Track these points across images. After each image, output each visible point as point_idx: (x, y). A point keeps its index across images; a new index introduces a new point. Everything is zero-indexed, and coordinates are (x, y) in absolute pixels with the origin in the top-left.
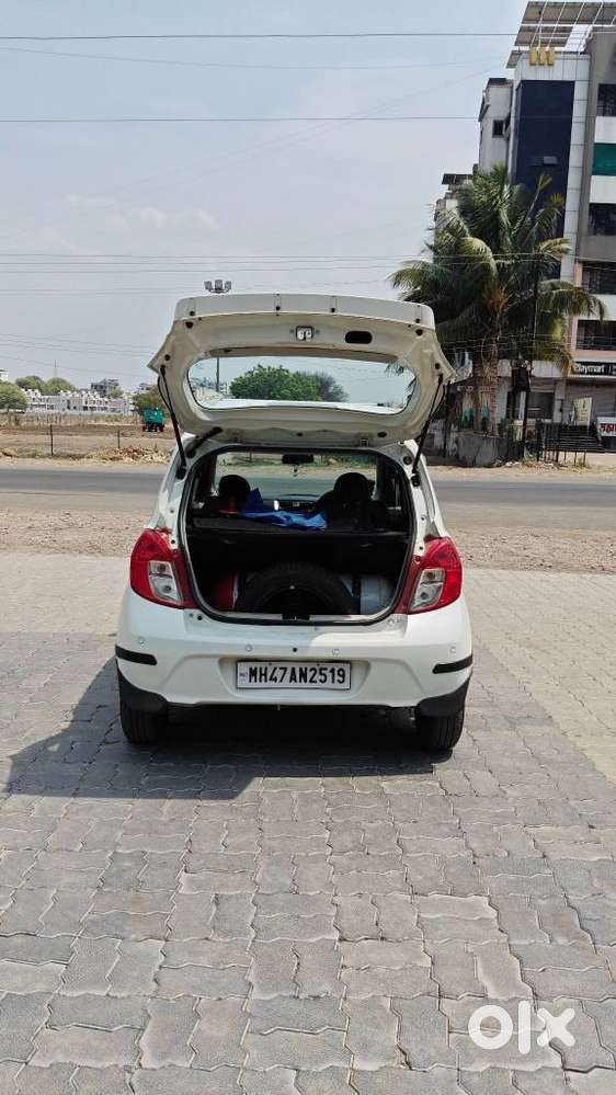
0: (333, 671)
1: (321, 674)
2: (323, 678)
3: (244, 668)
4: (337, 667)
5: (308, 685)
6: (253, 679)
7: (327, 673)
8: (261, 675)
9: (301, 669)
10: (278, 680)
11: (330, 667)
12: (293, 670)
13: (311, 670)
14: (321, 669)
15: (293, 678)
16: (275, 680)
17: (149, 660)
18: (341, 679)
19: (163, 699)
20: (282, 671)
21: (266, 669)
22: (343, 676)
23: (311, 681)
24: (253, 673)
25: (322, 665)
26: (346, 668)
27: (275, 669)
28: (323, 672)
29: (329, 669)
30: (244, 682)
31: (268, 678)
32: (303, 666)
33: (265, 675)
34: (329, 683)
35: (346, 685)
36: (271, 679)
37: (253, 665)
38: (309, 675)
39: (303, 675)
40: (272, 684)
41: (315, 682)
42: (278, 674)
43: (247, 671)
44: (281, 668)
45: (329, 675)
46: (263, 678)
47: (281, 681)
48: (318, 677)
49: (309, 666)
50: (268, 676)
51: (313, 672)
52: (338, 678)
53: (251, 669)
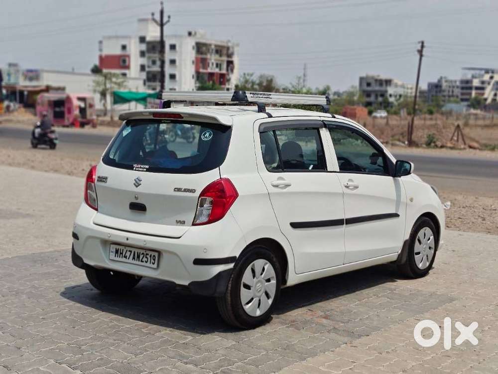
0: (151, 256)
1: (146, 257)
2: (146, 259)
3: (113, 248)
4: (153, 254)
5: (140, 263)
6: (117, 255)
7: (148, 256)
8: (120, 253)
9: (138, 253)
10: (128, 258)
11: (150, 253)
12: (134, 253)
14: (146, 254)
15: (134, 258)
16: (126, 257)
18: (154, 262)
19: (83, 261)
20: (130, 253)
21: (123, 250)
22: (154, 260)
23: (142, 261)
24: (117, 251)
25: (148, 252)
26: (156, 255)
27: (127, 251)
30: (112, 256)
32: (139, 251)
33: (122, 254)
34: (148, 264)
35: (155, 266)
36: (124, 257)
37: (118, 247)
38: (141, 256)
39: (138, 257)
40: (124, 259)
41: (143, 262)
42: (128, 254)
43: (115, 250)
44: (130, 251)
45: (149, 258)
46: (121, 255)
47: (129, 258)
48: (145, 259)
49: (142, 251)
50: (124, 255)
51: (143, 255)
52: (152, 261)
53: (116, 249)
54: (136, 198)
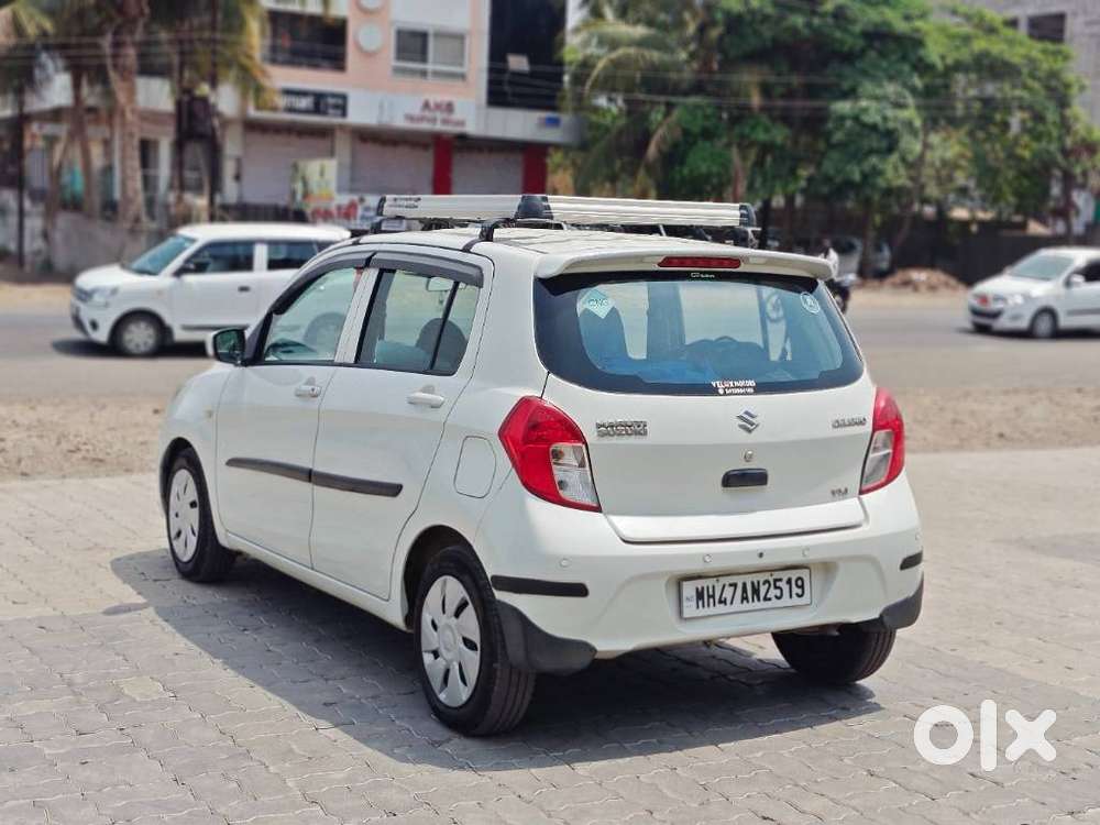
0: (789, 582)
1: (776, 587)
2: (778, 592)
3: (689, 590)
4: (794, 575)
5: (762, 604)
6: (700, 603)
7: (783, 584)
8: (709, 597)
9: (753, 583)
10: (728, 602)
11: (785, 575)
12: (744, 585)
13: (764, 584)
14: (776, 581)
15: (744, 599)
16: (725, 602)
17: (578, 590)
18: (800, 591)
19: (593, 650)
20: (732, 588)
21: (714, 587)
22: (802, 587)
23: (766, 599)
24: (700, 595)
25: (777, 575)
26: (804, 574)
27: (724, 587)
28: (778, 584)
29: (785, 579)
30: (690, 609)
31: (717, 601)
32: (756, 578)
33: (713, 596)
34: (786, 601)
35: (805, 599)
36: (720, 602)
37: (700, 584)
38: (763, 590)
39: (756, 591)
40: (720, 608)
41: (770, 599)
42: (728, 593)
43: (694, 593)
44: (731, 585)
45: (786, 588)
46: (711, 600)
47: (732, 603)
48: (773, 592)
49: (762, 577)
50: (717, 597)
51: (767, 585)
52: (796, 590)
53: (697, 589)
54: (748, 458)
